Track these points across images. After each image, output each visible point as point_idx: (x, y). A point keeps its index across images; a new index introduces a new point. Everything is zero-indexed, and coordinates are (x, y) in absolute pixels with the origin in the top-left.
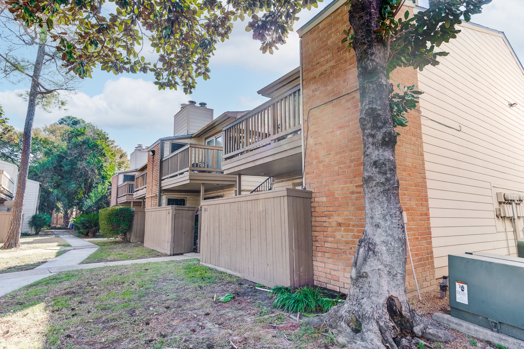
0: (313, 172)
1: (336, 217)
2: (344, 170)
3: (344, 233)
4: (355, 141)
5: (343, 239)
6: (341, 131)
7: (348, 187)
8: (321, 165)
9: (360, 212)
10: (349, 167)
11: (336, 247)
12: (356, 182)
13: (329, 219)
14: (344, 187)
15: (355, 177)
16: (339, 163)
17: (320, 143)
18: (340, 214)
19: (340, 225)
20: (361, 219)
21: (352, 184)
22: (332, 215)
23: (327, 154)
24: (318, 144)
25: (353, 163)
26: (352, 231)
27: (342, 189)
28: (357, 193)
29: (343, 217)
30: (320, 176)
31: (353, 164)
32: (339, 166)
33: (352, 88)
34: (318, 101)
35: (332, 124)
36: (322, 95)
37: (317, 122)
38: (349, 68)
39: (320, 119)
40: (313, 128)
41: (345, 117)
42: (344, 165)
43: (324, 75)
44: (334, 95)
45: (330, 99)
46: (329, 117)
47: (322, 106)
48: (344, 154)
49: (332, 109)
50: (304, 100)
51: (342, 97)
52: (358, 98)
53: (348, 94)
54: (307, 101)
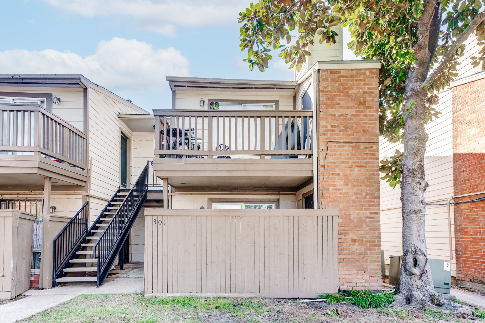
0: (329, 197)
1: (351, 235)
2: (361, 200)
3: (358, 247)
4: (371, 180)
5: (358, 251)
6: (359, 169)
7: (364, 213)
8: (338, 192)
9: (373, 231)
10: (365, 198)
11: (350, 257)
12: (371, 210)
13: (345, 236)
14: (360, 213)
15: (369, 207)
16: (356, 194)
17: (338, 174)
18: (355, 232)
19: (354, 241)
20: (373, 237)
21: (368, 212)
22: (348, 233)
23: (345, 184)
24: (335, 174)
25: (368, 196)
26: (365, 245)
27: (358, 214)
28: (371, 218)
29: (358, 235)
30: (337, 201)
31: (368, 197)
32: (357, 196)
33: (370, 139)
34: (337, 137)
35: (351, 161)
36: (341, 133)
37: (335, 155)
38: (369, 123)
39: (339, 153)
40: (330, 159)
41: (363, 159)
42: (360, 196)
43: (345, 117)
44: (354, 138)
45: (350, 141)
46: (348, 154)
47: (341, 143)
48: (361, 188)
49: (352, 149)
50: (321, 131)
51: (361, 143)
52: (375, 149)
53: (367, 142)
54: (324, 132)
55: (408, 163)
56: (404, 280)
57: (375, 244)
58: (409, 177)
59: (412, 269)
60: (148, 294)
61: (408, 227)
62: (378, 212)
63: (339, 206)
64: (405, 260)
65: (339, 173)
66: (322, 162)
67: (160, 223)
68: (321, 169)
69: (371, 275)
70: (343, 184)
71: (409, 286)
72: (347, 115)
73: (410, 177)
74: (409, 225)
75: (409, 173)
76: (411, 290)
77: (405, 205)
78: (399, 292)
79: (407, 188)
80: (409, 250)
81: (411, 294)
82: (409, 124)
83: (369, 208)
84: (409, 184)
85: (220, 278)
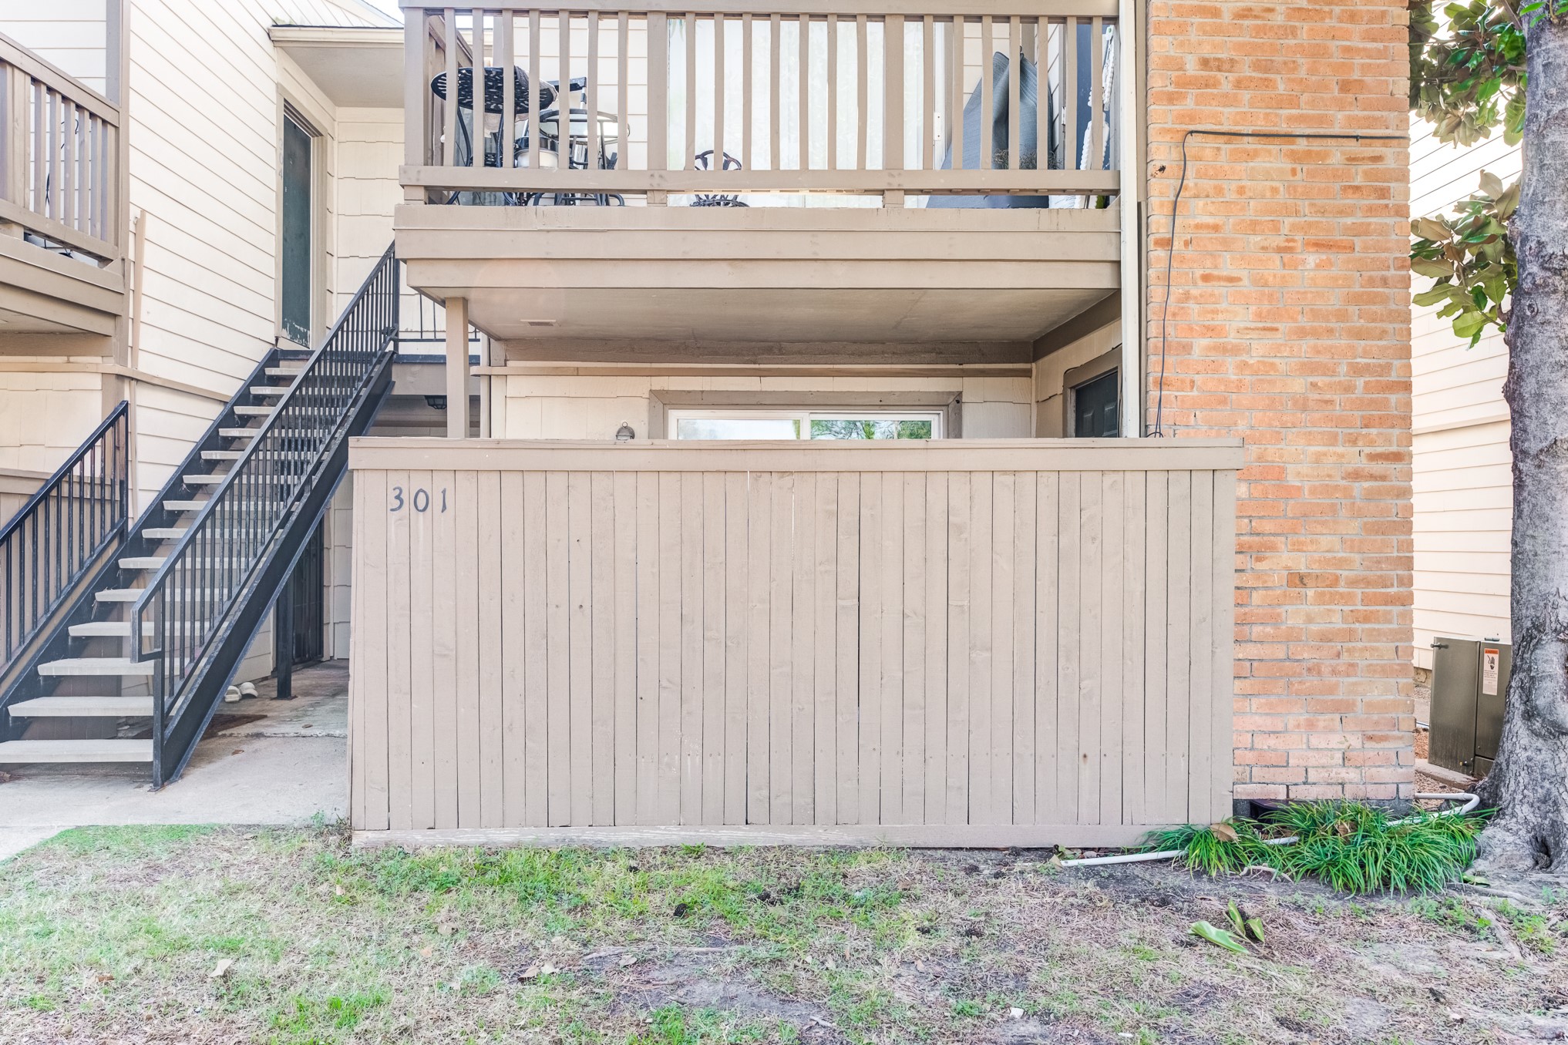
0: (1192, 382)
1: (1285, 555)
2: (1328, 397)
3: (1316, 608)
4: (1374, 308)
5: (1314, 627)
6: (1324, 257)
7: (1342, 456)
8: (1230, 362)
9: (1379, 538)
10: (1349, 389)
11: (1282, 656)
12: (1371, 443)
13: (1259, 560)
14: (1325, 454)
15: (1366, 426)
16: (1308, 368)
17: (1231, 280)
18: (1302, 543)
19: (1299, 580)
20: (1379, 562)
21: (1358, 449)
22: (1273, 548)
23: (1261, 325)
24: (1219, 278)
25: (1363, 380)
26: (1347, 599)
27: (1318, 459)
28: (1372, 477)
29: (1316, 556)
30: (1223, 401)
31: (1360, 382)
32: (1311, 379)
33: (1372, 122)
34: (1227, 110)
35: (1288, 221)
36: (1246, 95)
37: (1219, 191)
38: (1365, 49)
39: (1234, 185)
40: (1197, 211)
41: (1342, 212)
42: (1327, 379)
43: (1259, 22)
44: (1301, 119)
45: (1284, 128)
46: (1275, 190)
47: (1246, 139)
48: (1329, 342)
49: (1290, 166)
50: (1157, 82)
51: (1333, 141)
52: (1393, 166)
53: (1357, 138)
54: (1170, 89)
55: (1545, 227)
56: (1523, 755)
57: (1387, 594)
58: (1548, 294)
59: (1559, 710)
60: (370, 835)
61: (1540, 517)
62: (1402, 449)
63: (1235, 424)
64: (1530, 669)
65: (1235, 274)
66: (1159, 224)
67: (421, 504)
68: (1158, 255)
69: (1370, 733)
70: (1253, 325)
71: (1546, 784)
72: (1270, 10)
73: (1555, 291)
74: (1547, 509)
75: (1549, 274)
76: (1555, 803)
77: (1527, 421)
78: (1501, 813)
79: (1538, 341)
80: (1544, 624)
81: (1554, 823)
82: (1547, 51)
83: (1364, 431)
84: (1549, 322)
85: (698, 759)
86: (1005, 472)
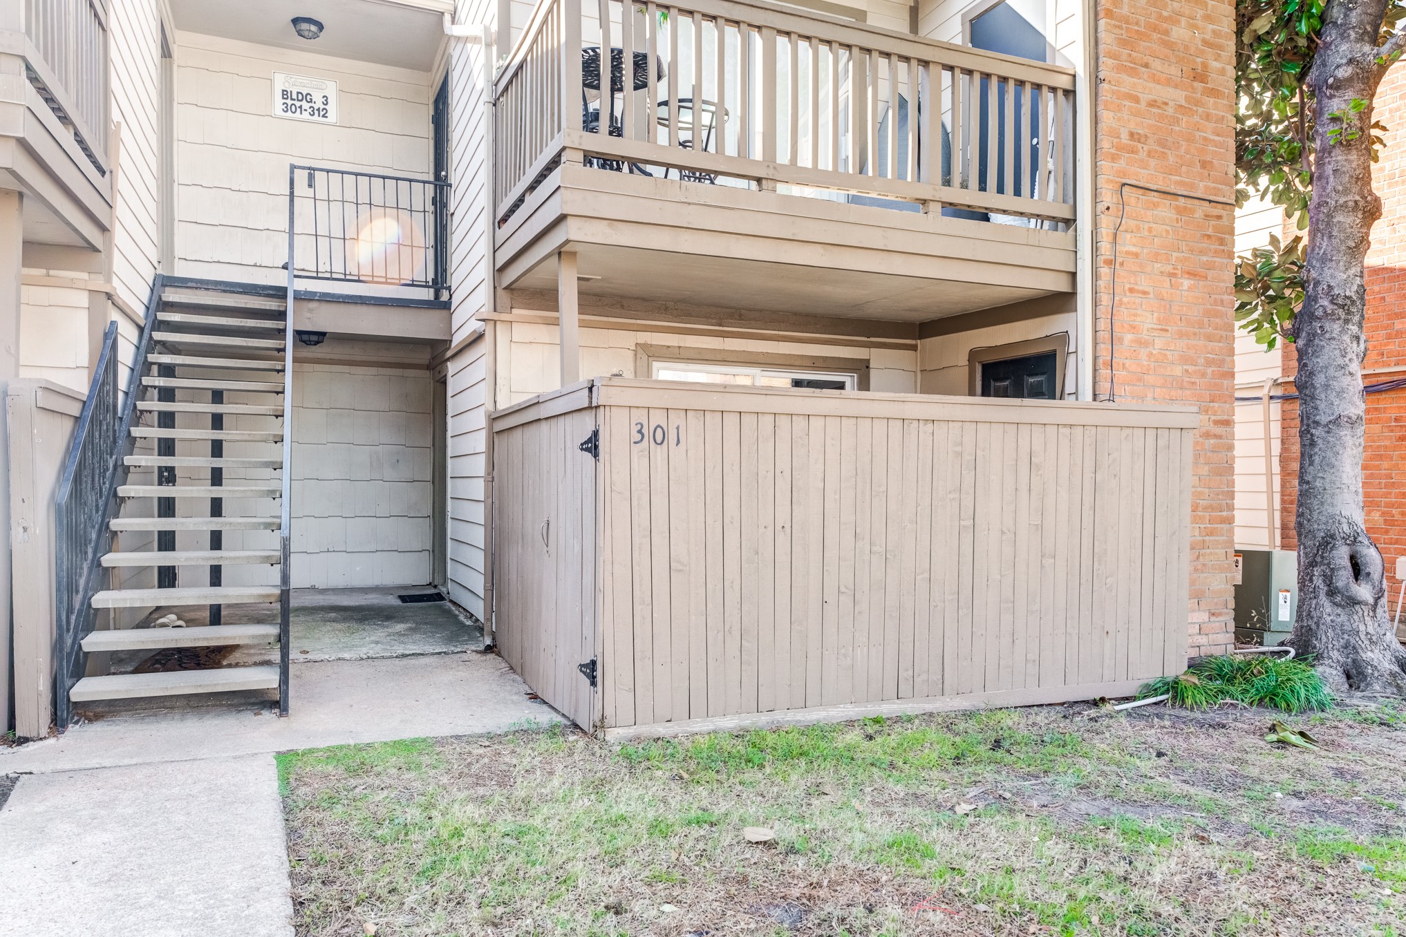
0: (1124, 365)
2: (1193, 380)
4: (1217, 320)
6: (1192, 282)
8: (1143, 352)
9: (1218, 478)
10: (1204, 375)
12: (1215, 413)
15: (1213, 402)
16: (1185, 360)
17: (1145, 293)
21: (1208, 417)
23: (1160, 327)
24: (1138, 292)
25: (1211, 369)
26: (1202, 520)
28: (1217, 436)
31: (1209, 370)
32: (1185, 367)
33: (1217, 191)
34: (1143, 171)
35: (1175, 254)
36: (1152, 162)
37: (1139, 229)
38: (1214, 140)
39: (1146, 226)
40: (1128, 243)
41: (1202, 252)
42: (1193, 368)
43: (1160, 111)
44: (1181, 183)
45: (1172, 189)
46: (1167, 231)
47: (1153, 193)
48: (1195, 342)
49: (1175, 216)
50: (1105, 144)
51: (1196, 202)
52: (1227, 223)
53: (1210, 201)
54: (1113, 151)
55: (1332, 276)
56: (1329, 619)
57: (1222, 516)
58: (1334, 320)
59: (1352, 589)
60: (620, 731)
61: (1328, 465)
62: (1229, 418)
63: (1146, 396)
64: (1329, 564)
65: (1147, 289)
66: (1105, 247)
67: (659, 439)
68: (1105, 271)
69: (1213, 611)
70: (1155, 327)
71: (1346, 636)
72: (1166, 104)
73: (1339, 319)
74: (1333, 460)
75: (1336, 307)
76: (1354, 648)
77: (1318, 402)
78: (1318, 657)
79: (1326, 350)
80: (1334, 535)
81: (1354, 661)
82: (1337, 162)
83: (1211, 404)
84: (1334, 339)
85: (866, 649)
86: (1065, 425)
